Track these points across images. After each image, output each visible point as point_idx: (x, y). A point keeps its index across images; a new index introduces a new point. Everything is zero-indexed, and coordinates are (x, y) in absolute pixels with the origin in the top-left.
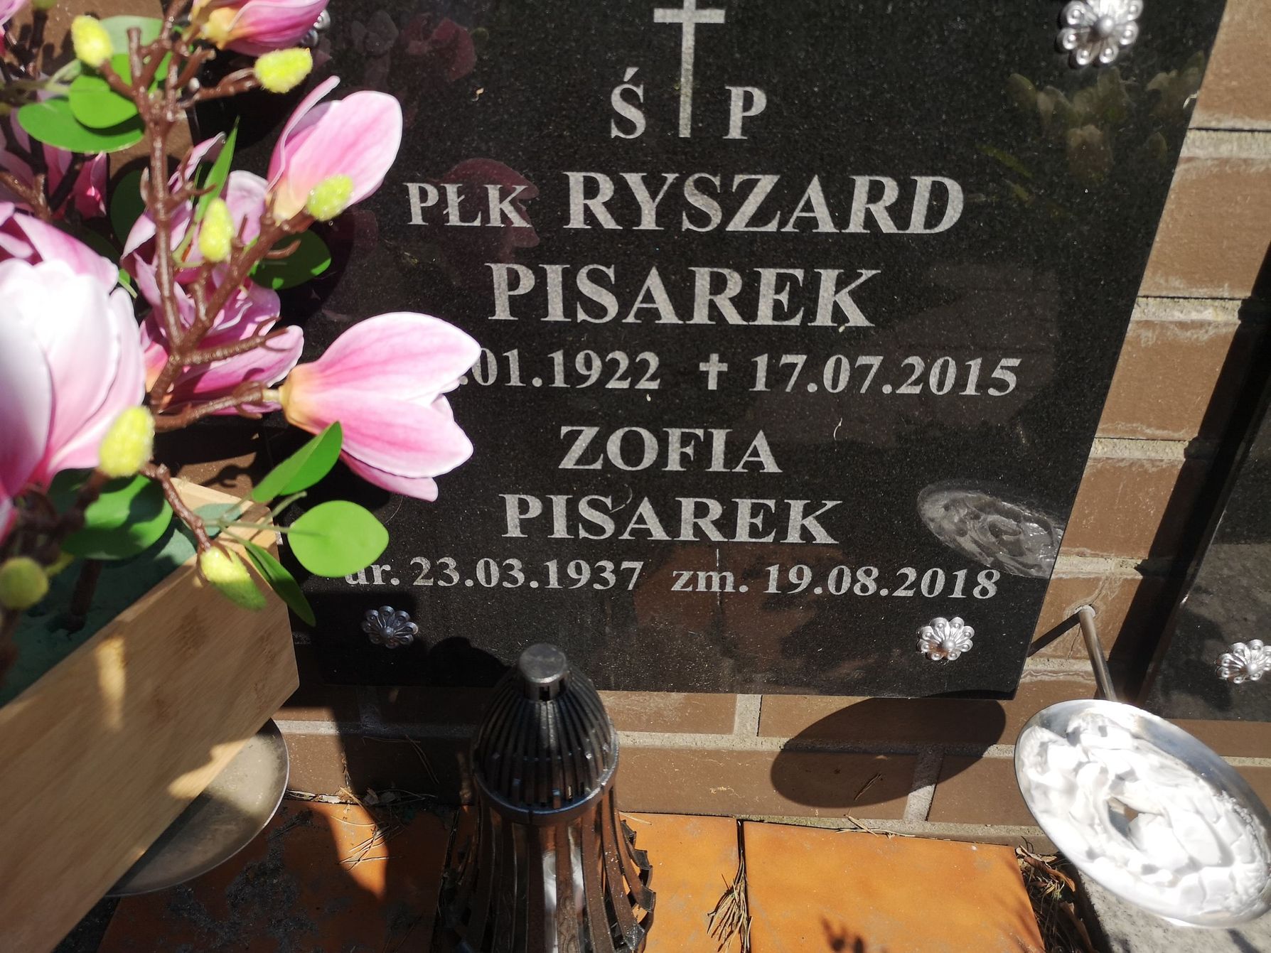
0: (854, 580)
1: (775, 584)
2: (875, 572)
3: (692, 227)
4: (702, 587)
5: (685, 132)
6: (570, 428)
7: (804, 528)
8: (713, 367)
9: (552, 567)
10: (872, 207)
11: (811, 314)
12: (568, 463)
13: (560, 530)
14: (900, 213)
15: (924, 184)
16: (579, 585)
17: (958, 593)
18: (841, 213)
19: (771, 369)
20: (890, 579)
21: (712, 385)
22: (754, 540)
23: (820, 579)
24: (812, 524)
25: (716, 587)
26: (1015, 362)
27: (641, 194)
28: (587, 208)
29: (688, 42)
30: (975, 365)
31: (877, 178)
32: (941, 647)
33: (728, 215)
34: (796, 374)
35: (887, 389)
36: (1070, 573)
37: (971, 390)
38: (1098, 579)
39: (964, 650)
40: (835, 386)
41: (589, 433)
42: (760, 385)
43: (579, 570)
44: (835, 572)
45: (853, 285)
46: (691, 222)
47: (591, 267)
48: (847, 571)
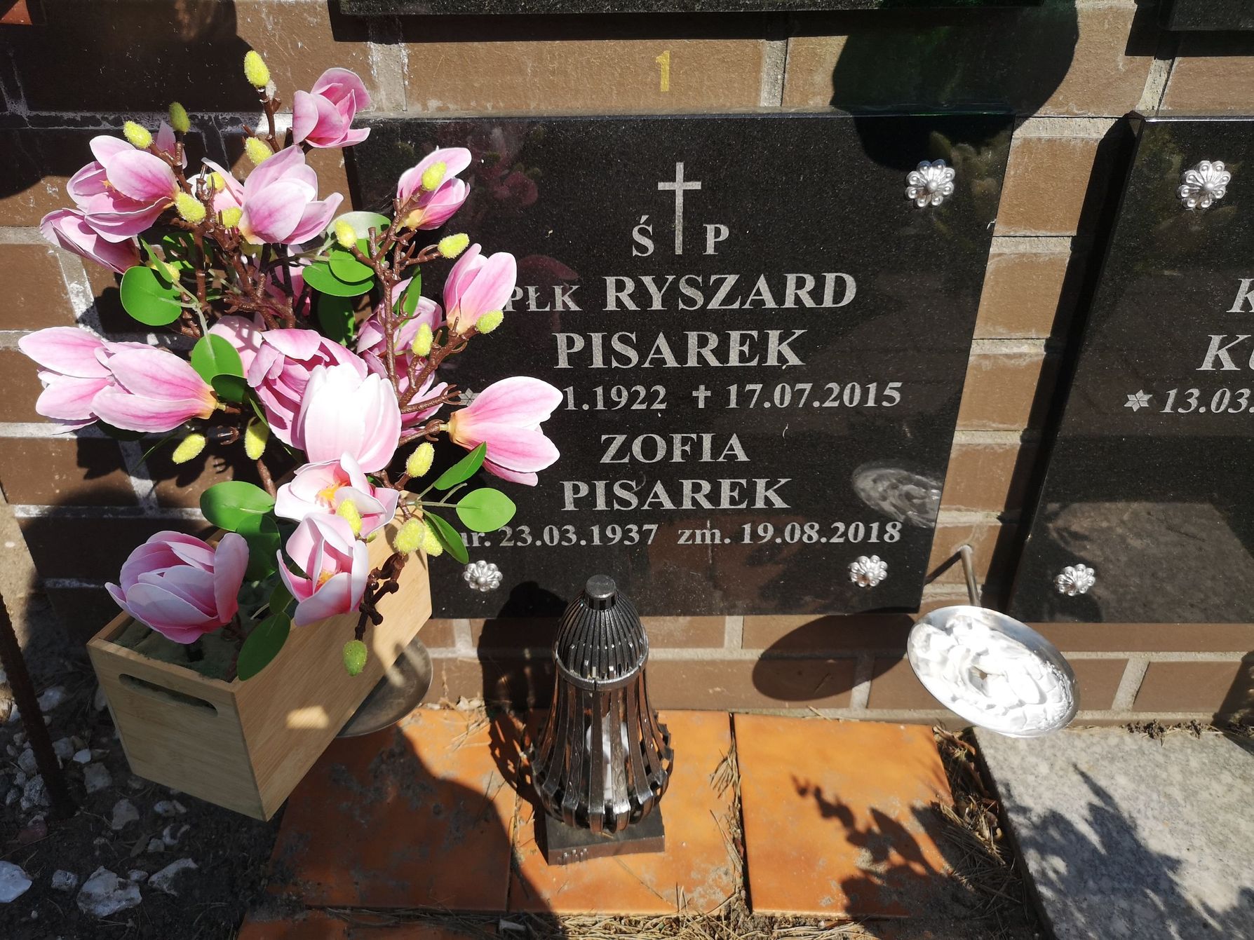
0: (803, 532)
1: (749, 537)
2: (817, 526)
3: (685, 307)
4: (698, 541)
5: (679, 251)
6: (607, 436)
7: (766, 497)
8: (702, 394)
9: (596, 530)
10: (798, 292)
11: (764, 358)
12: (606, 459)
13: (601, 505)
14: (817, 294)
15: (830, 278)
16: (614, 542)
17: (874, 539)
18: (779, 296)
19: (740, 394)
20: (827, 531)
21: (701, 405)
22: (733, 507)
23: (779, 531)
24: (771, 494)
25: (708, 541)
26: (898, 385)
27: (652, 289)
28: (617, 298)
29: (679, 200)
30: (873, 387)
31: (801, 275)
32: (864, 577)
33: (708, 300)
34: (756, 396)
35: (816, 404)
36: (952, 523)
37: (871, 403)
38: (971, 527)
39: (881, 579)
40: (782, 403)
41: (620, 439)
42: (733, 405)
43: (614, 531)
44: (789, 527)
45: (790, 340)
46: (684, 304)
47: (621, 333)
48: (797, 526)
